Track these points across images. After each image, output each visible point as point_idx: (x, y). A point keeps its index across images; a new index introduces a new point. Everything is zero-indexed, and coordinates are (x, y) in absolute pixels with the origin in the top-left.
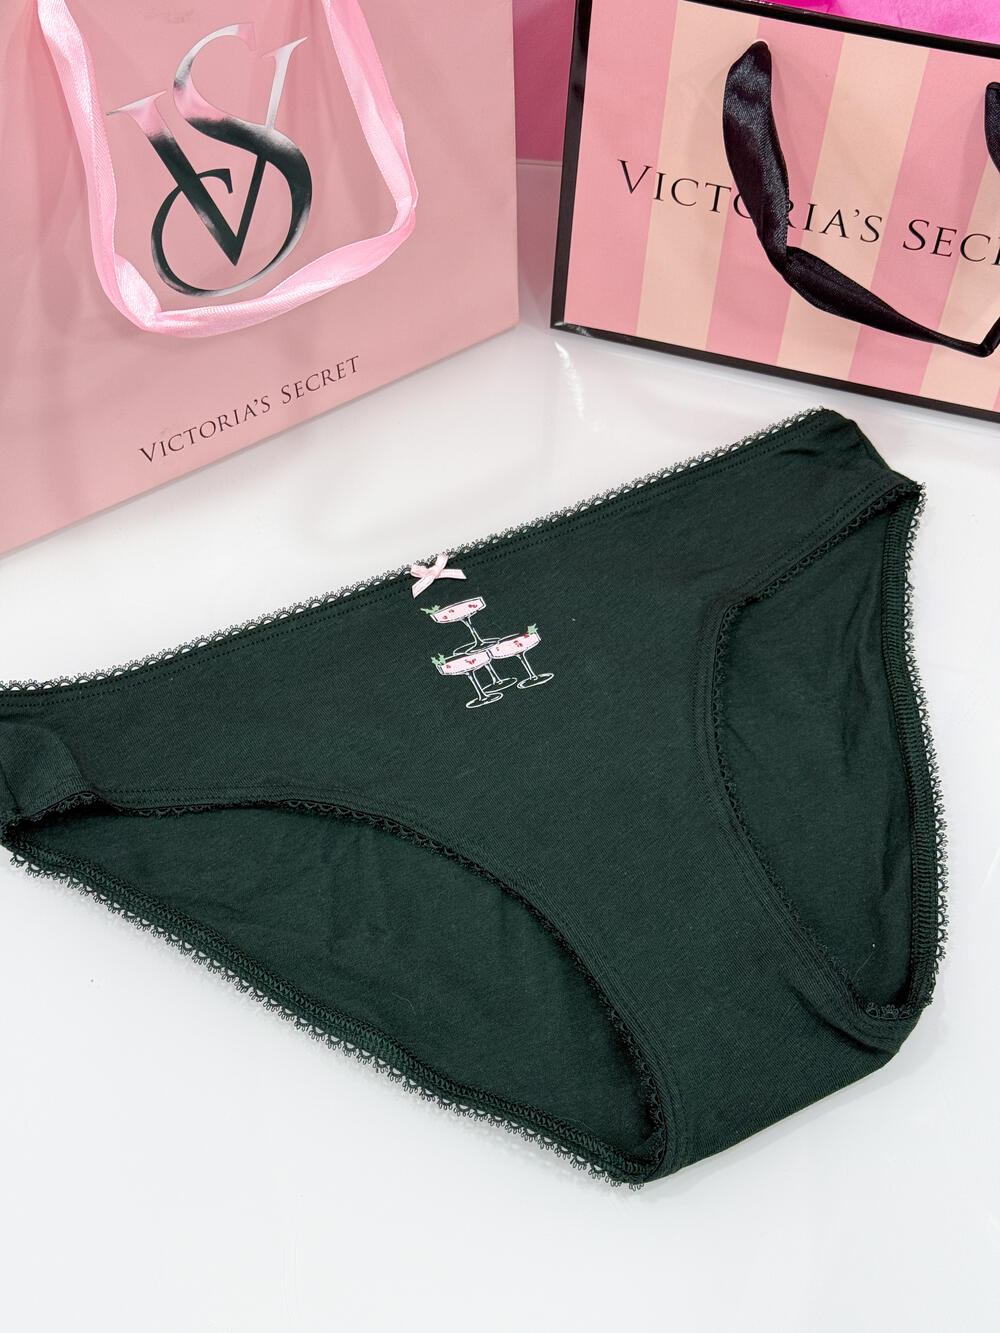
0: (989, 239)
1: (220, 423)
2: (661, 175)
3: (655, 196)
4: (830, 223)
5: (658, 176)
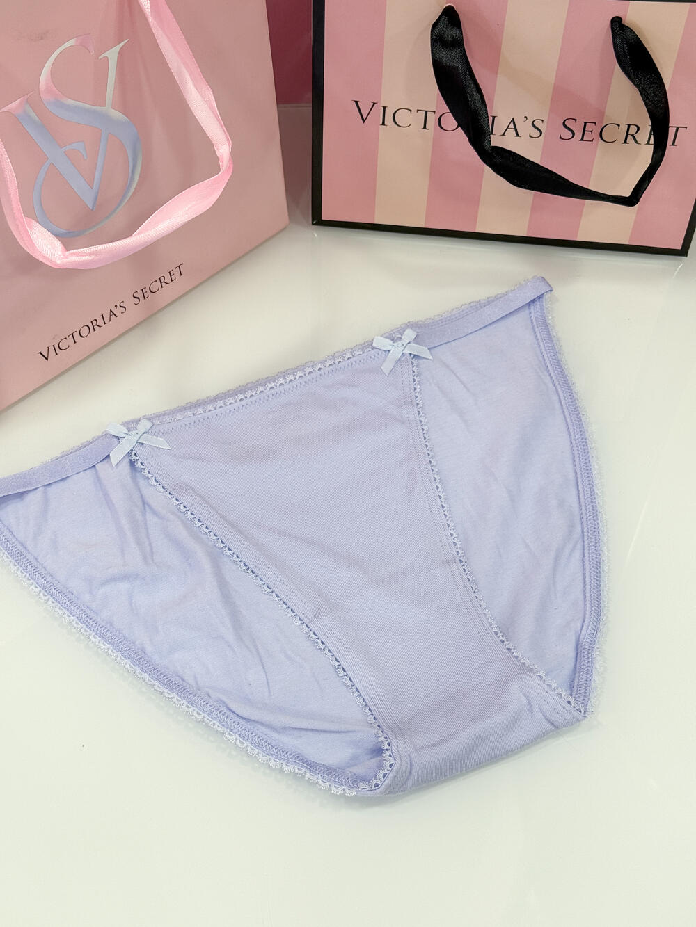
0: (619, 126)
1: (93, 326)
2: (384, 108)
3: (381, 123)
4: (507, 128)
5: (382, 108)
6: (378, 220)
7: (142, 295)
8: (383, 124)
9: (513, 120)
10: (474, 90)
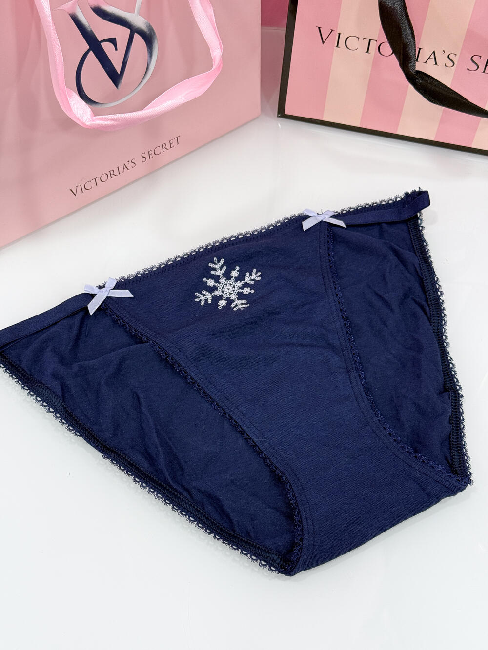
1: (111, 174)
2: (339, 34)
3: (336, 45)
4: (429, 58)
5: (338, 35)
6: (326, 118)
7: (148, 156)
8: (337, 46)
9: (434, 52)
10: (407, 26)
